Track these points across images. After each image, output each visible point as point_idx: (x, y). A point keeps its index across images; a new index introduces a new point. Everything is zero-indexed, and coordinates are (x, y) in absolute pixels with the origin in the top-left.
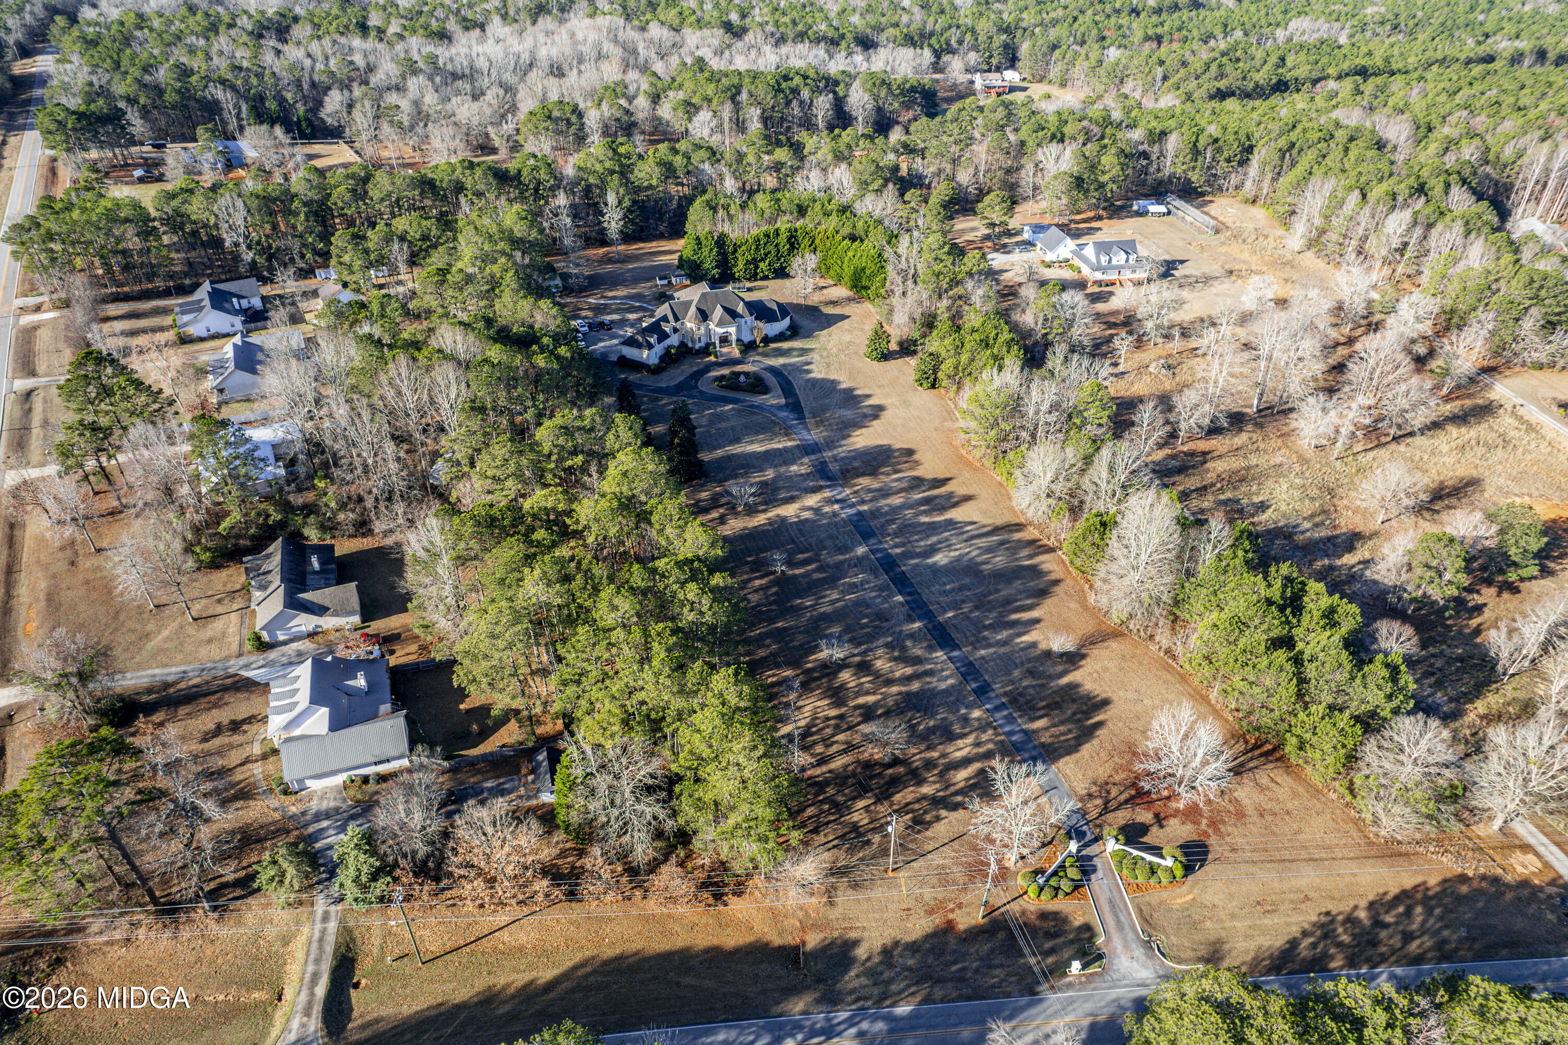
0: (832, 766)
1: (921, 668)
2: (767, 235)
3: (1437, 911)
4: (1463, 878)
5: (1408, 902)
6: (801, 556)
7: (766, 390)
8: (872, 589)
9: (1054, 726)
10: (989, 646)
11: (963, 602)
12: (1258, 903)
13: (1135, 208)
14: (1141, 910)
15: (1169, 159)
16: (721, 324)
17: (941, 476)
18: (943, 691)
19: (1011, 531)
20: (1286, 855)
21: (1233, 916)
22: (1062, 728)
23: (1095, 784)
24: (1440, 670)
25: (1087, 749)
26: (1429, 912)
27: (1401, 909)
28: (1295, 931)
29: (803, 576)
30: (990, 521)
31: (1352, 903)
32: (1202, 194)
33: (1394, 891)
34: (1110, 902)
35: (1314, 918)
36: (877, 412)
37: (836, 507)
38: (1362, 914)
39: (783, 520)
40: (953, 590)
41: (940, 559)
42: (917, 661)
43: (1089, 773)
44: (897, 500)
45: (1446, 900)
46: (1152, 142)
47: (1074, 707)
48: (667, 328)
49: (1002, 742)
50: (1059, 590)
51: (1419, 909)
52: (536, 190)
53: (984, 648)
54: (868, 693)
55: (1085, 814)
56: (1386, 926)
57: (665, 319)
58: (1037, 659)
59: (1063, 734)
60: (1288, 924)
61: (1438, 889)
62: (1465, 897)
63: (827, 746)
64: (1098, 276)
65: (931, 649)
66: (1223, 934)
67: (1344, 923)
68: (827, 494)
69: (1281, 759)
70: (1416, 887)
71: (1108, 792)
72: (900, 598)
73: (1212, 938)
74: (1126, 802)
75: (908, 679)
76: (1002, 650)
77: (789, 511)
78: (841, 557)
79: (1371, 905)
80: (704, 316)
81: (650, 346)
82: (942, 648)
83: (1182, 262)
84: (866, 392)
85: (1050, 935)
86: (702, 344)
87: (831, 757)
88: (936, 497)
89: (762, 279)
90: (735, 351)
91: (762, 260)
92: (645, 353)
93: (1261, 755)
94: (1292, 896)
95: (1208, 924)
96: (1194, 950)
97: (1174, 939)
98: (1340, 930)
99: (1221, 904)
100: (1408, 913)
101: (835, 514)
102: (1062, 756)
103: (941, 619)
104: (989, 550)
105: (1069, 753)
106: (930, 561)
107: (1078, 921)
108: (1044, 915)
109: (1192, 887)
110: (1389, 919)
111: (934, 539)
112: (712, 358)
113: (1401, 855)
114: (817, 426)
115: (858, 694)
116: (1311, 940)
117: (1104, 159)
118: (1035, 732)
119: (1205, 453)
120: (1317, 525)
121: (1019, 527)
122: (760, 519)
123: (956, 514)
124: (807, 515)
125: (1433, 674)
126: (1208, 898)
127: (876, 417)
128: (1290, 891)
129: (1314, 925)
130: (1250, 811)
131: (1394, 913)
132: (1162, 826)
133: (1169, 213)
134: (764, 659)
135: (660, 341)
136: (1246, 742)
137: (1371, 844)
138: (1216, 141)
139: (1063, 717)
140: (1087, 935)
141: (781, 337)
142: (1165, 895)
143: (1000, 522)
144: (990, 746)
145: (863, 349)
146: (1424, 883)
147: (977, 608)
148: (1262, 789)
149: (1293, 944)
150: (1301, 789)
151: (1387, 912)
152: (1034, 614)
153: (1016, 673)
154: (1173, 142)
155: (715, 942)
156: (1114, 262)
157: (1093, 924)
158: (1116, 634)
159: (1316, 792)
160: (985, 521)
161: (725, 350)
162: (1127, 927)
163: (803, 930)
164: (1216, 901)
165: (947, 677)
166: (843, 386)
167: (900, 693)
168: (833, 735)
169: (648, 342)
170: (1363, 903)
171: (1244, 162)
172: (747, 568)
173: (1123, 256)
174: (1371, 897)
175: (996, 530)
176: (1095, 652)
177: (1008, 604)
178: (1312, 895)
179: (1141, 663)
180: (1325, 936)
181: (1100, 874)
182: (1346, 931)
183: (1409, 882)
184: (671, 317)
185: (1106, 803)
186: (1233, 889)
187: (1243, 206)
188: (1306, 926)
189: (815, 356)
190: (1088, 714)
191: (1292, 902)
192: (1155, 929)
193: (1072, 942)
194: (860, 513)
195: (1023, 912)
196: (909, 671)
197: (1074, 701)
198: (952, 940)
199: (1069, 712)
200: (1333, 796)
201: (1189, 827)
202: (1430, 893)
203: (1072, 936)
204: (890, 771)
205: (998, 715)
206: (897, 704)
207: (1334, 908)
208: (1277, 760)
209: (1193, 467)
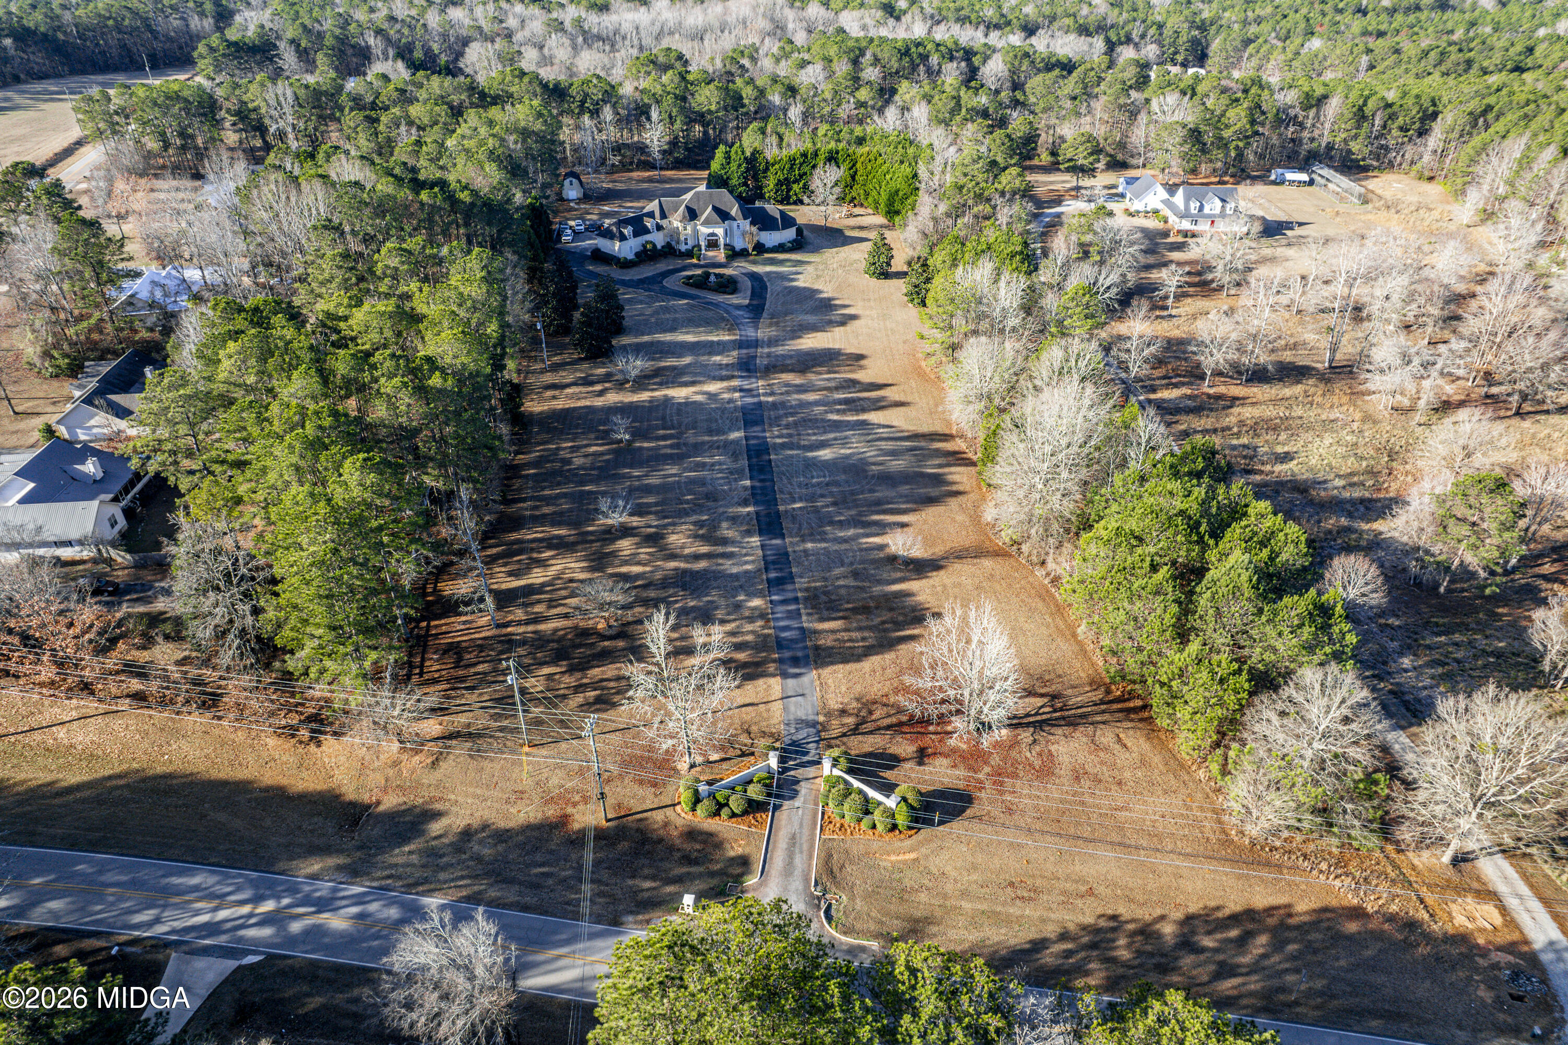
0: (542, 627)
1: (720, 549)
2: (804, 155)
3: (1292, 948)
4: (1357, 913)
5: (1250, 926)
6: (661, 432)
7: (734, 291)
8: (721, 471)
9: (847, 630)
10: (824, 540)
11: (822, 496)
12: (1012, 884)
13: (1273, 177)
14: (829, 856)
15: (1327, 126)
16: (706, 223)
17: (881, 381)
18: (731, 575)
19: (933, 440)
20: (1086, 832)
21: (964, 894)
22: (854, 635)
23: (858, 700)
24: (1458, 661)
25: (874, 661)
26: (1278, 944)
27: (1234, 933)
28: (1051, 931)
29: (648, 449)
30: (911, 428)
31: (1158, 912)
32: (1366, 169)
33: (1234, 905)
34: (793, 837)
35: (1089, 920)
36: (846, 320)
37: (737, 395)
38: (1168, 929)
39: (667, 400)
40: (819, 484)
41: (825, 454)
42: (725, 541)
43: (858, 688)
44: (811, 397)
45: (1314, 936)
46: (1306, 108)
47: (886, 616)
48: (649, 223)
49: (767, 636)
50: (953, 502)
51: (1263, 939)
52: (583, 102)
53: (813, 541)
54: (638, 563)
55: (824, 729)
56: (1199, 950)
57: (651, 215)
58: (878, 563)
59: (851, 640)
60: (1043, 921)
61: (1306, 918)
62: (1350, 938)
63: (550, 607)
64: (1186, 225)
65: (749, 533)
66: (938, 913)
67: (1133, 934)
68: (735, 383)
69: (1149, 720)
70: (1270, 911)
71: (871, 713)
72: (748, 483)
73: (918, 914)
74: (888, 727)
75: (697, 557)
76: (836, 547)
77: (679, 393)
78: (707, 438)
79: (1189, 919)
80: (692, 214)
81: (623, 238)
82: (760, 534)
83: (1301, 224)
84: (846, 302)
85: (688, 860)
86: (689, 247)
87: (546, 619)
88: (860, 399)
89: (795, 203)
90: (720, 255)
91: (796, 181)
92: (617, 244)
93: (1120, 711)
94: (1068, 886)
95: (923, 897)
96: (881, 923)
97: (859, 903)
98: (1122, 942)
99: (954, 874)
100: (1242, 942)
101: (731, 401)
102: (832, 663)
103: (781, 508)
104: (894, 453)
105: (845, 661)
106: (810, 454)
107: (736, 850)
108: (692, 834)
109: (921, 844)
110: (1208, 942)
111: (832, 436)
112: (695, 261)
113: (1268, 864)
114: (771, 325)
115: (626, 563)
116: (1069, 946)
117: (1231, 113)
118: (816, 632)
119: (1235, 399)
120: (1352, 485)
121: (947, 437)
122: (645, 396)
123: (873, 417)
124: (699, 398)
125: (1443, 664)
126: (937, 863)
127: (843, 323)
128: (1068, 878)
129: (1084, 928)
130: (1064, 771)
131: (1219, 936)
132: (921, 763)
133: (1311, 182)
134: (544, 516)
135: (636, 234)
136: (1108, 692)
137: (1227, 842)
138: (1389, 105)
139: (864, 624)
140: (738, 871)
141: (781, 248)
142: (875, 846)
143: (925, 429)
144: (750, 638)
145: (863, 265)
146: (1289, 906)
147: (835, 504)
148: (1097, 747)
149: (1039, 945)
150: (1157, 760)
151: (1209, 933)
152: (904, 518)
153: (837, 571)
154: (1333, 107)
155: (284, 781)
156: (1207, 210)
157: (753, 858)
158: (998, 553)
159: (1178, 766)
160: (905, 427)
161: (710, 254)
162: (798, 872)
163: (385, 790)
164: (948, 869)
165: (746, 563)
166: (825, 295)
167: (676, 569)
168: (565, 598)
169: (621, 233)
170: (1179, 915)
171: (1423, 133)
172: (592, 436)
173: (1218, 203)
174: (1193, 908)
175: (915, 436)
176: (957, 566)
177: (879, 506)
178: (1101, 890)
179: (1010, 586)
180: (1093, 946)
181: (798, 802)
182: (1129, 946)
183: (1261, 899)
184: (657, 214)
185: (858, 725)
186: (980, 858)
187: (1416, 183)
188: (1071, 927)
189: (810, 268)
190: (900, 626)
191: (1064, 892)
192: (837, 884)
193: (712, 874)
194: (760, 404)
195: (666, 824)
196: (705, 549)
197: (891, 609)
198: (557, 837)
199: (877, 621)
200: (1201, 774)
201: (961, 772)
202: (1292, 921)
203: (717, 867)
204: (606, 643)
205: (780, 608)
206: (665, 578)
207: (1124, 911)
208: (1141, 720)
209: (1211, 410)
